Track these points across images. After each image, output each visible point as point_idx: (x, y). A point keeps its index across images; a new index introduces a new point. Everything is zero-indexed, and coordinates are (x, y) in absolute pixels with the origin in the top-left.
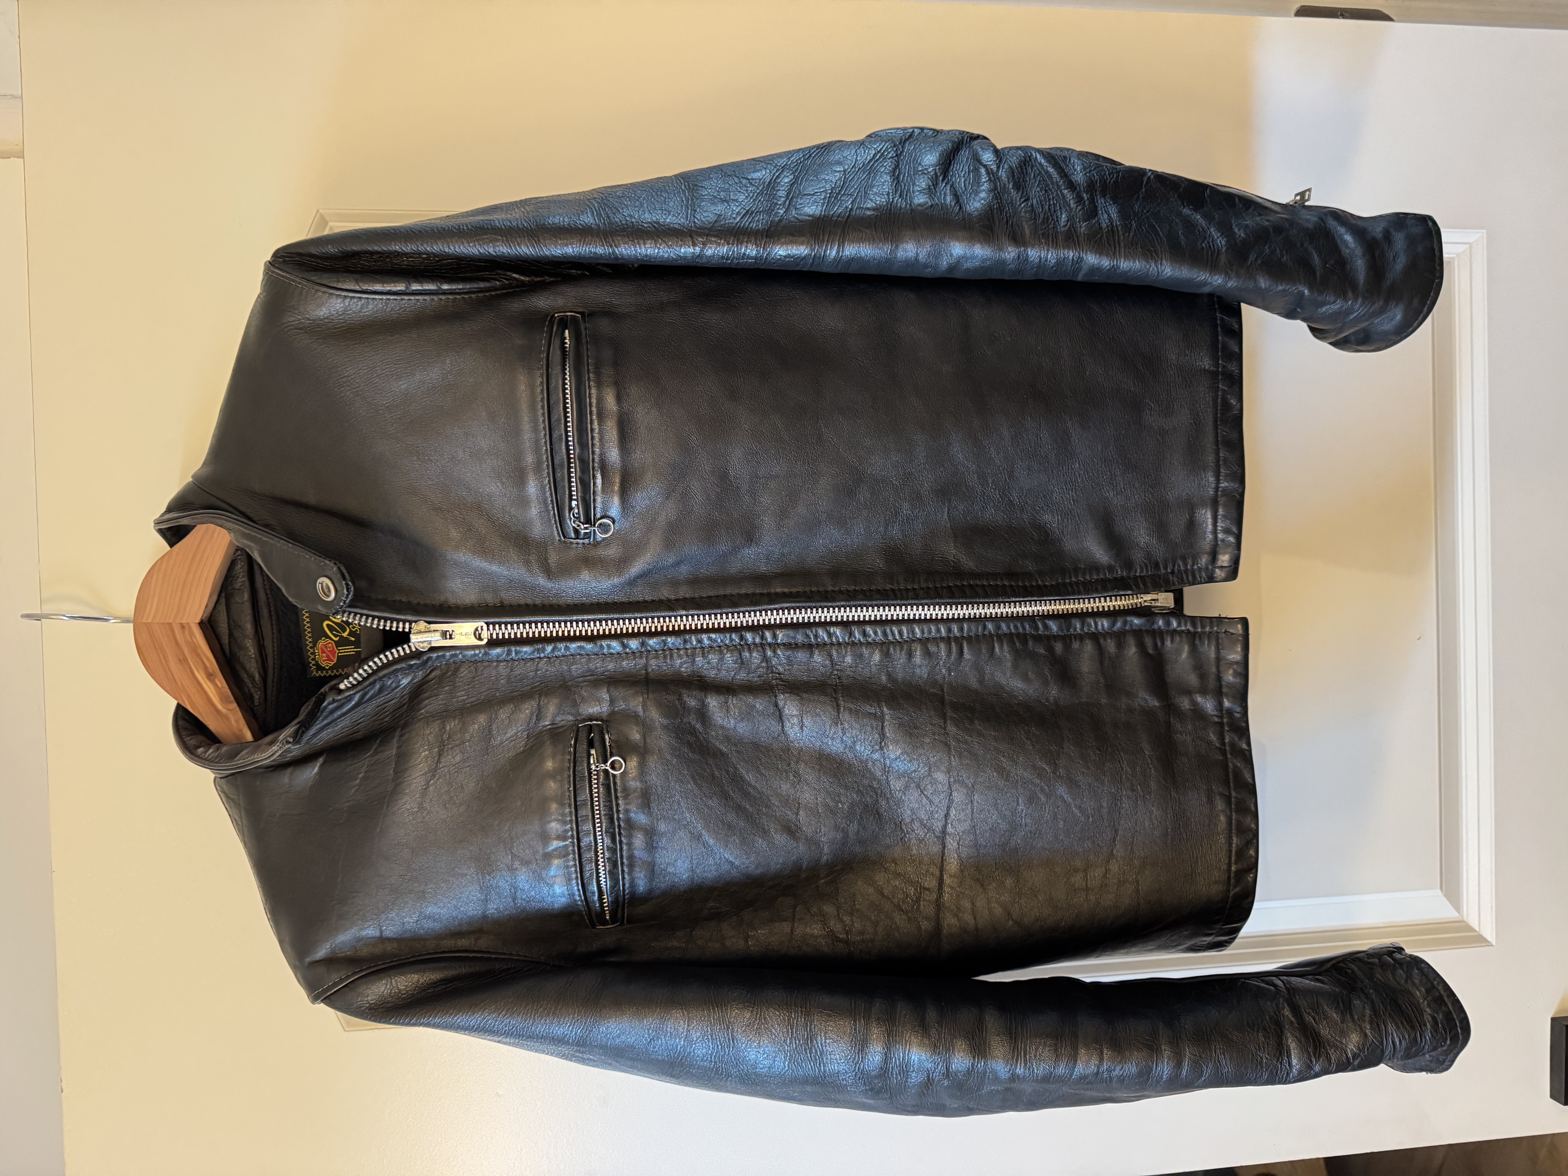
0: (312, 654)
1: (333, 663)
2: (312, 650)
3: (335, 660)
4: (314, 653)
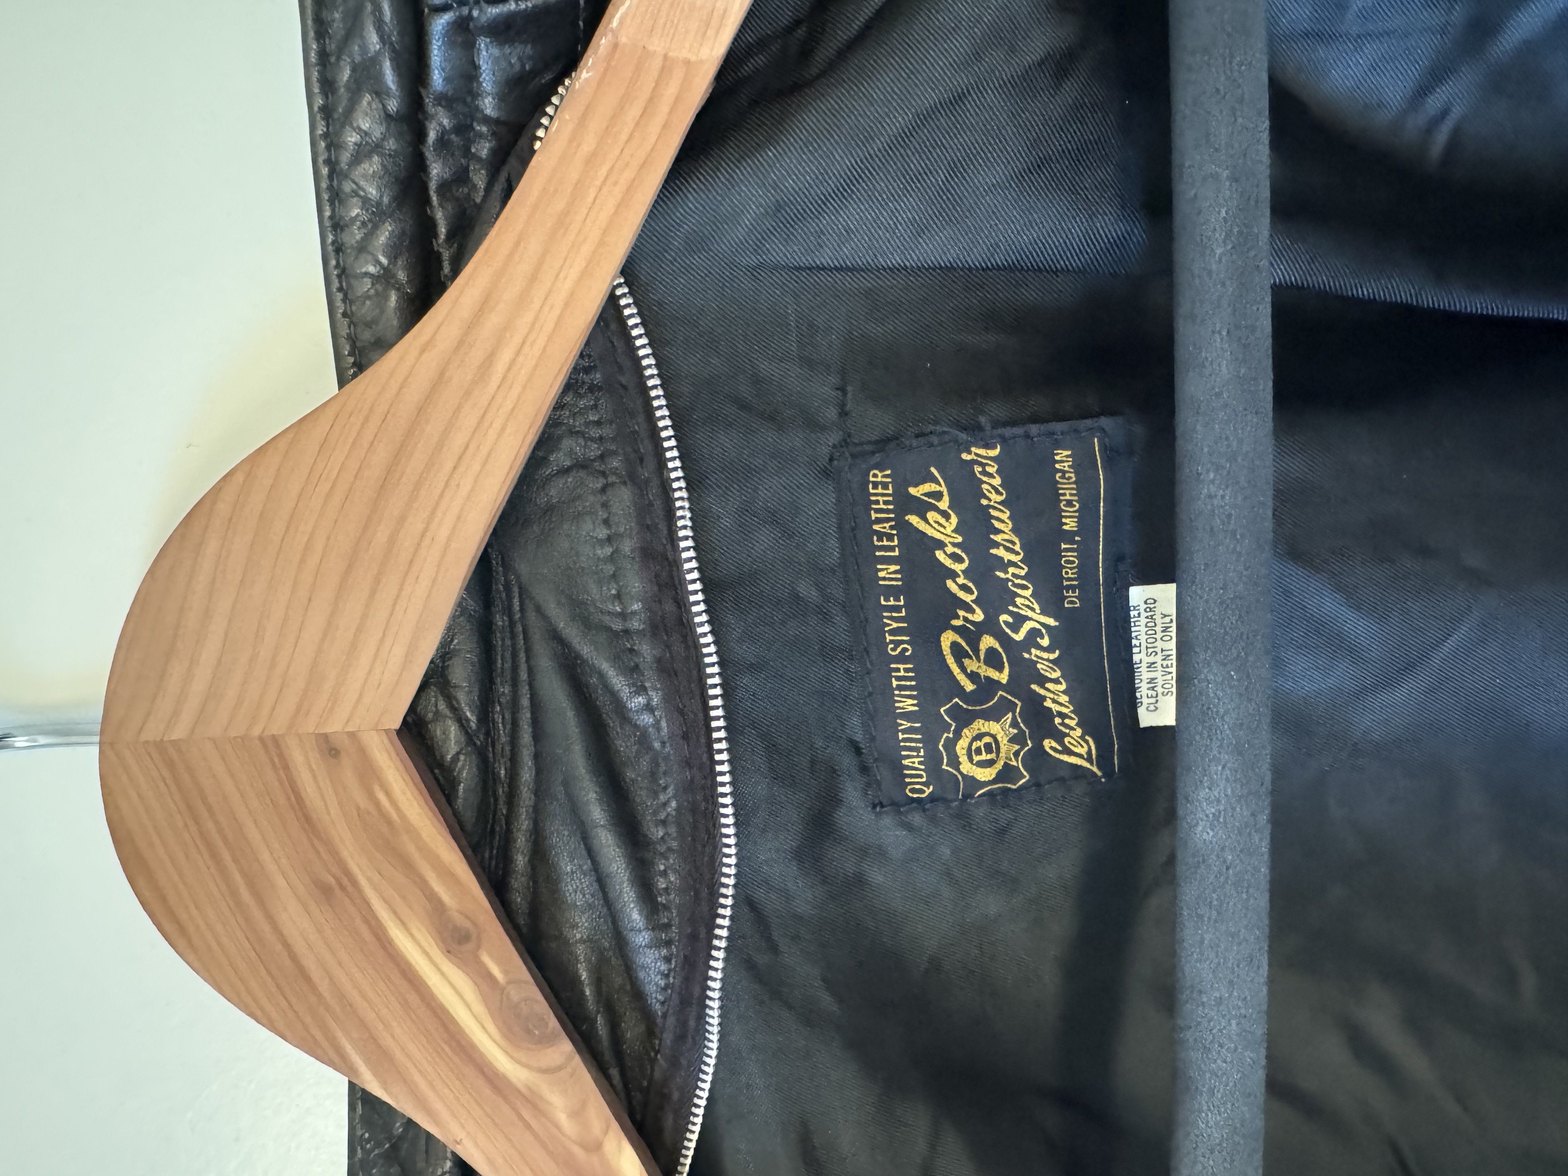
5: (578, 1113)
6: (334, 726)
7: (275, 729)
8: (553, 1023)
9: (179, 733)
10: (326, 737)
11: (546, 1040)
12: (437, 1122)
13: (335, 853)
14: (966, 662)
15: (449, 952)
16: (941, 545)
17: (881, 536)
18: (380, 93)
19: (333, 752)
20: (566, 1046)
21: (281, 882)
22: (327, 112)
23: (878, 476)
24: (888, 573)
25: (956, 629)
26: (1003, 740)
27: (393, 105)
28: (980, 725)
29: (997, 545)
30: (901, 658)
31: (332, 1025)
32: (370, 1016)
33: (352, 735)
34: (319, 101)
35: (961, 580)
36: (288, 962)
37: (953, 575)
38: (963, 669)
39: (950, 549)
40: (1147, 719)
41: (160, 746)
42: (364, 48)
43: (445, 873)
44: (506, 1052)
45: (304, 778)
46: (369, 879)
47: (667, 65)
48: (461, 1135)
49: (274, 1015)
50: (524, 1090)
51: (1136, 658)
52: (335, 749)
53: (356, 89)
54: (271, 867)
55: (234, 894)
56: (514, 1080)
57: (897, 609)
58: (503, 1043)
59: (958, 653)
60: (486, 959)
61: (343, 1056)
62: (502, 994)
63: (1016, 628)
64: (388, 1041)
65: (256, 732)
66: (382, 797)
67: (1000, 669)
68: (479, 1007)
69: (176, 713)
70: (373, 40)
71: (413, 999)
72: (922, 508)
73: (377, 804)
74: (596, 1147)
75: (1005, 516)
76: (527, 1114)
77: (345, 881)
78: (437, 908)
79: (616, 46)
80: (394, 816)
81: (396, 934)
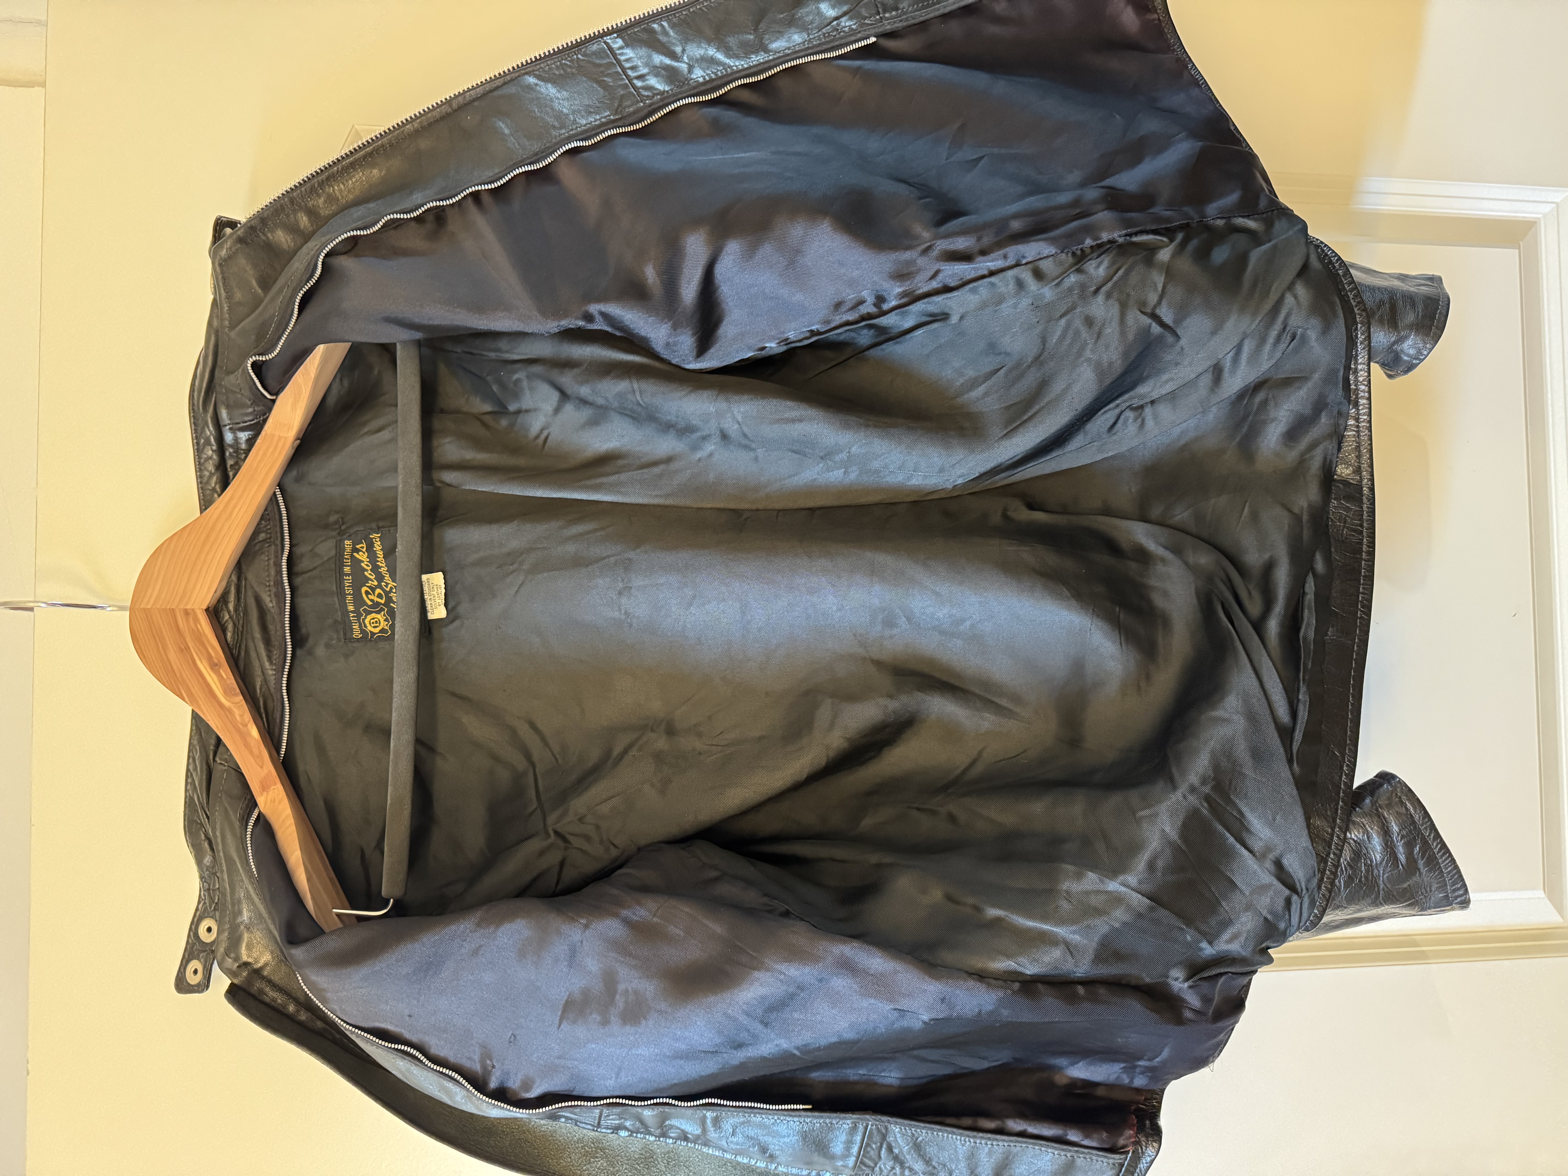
5: (241, 716)
6: (189, 607)
7: (173, 607)
8: (238, 690)
9: (149, 607)
10: (186, 609)
11: (236, 695)
12: (204, 714)
13: (185, 641)
14: (369, 596)
16: (363, 562)
17: (346, 559)
18: (211, 445)
20: (241, 697)
21: (170, 646)
22: (198, 450)
23: (347, 542)
24: (347, 569)
25: (367, 586)
26: (382, 621)
27: (214, 448)
28: (373, 615)
29: (378, 561)
30: (349, 594)
31: (180, 686)
32: (190, 684)
33: (193, 610)
34: (196, 447)
35: (369, 572)
36: (170, 667)
37: (367, 570)
38: (368, 598)
39: (366, 563)
40: (431, 616)
41: (144, 609)
42: (205, 435)
43: (213, 648)
45: (179, 620)
47: (280, 438)
48: (210, 718)
49: (165, 681)
51: (426, 597)
53: (205, 445)
54: (168, 642)
55: (158, 648)
57: (349, 580)
59: (367, 593)
60: (221, 671)
61: (181, 693)
63: (386, 586)
64: (193, 691)
65: (168, 607)
66: (199, 626)
67: (382, 599)
68: (218, 685)
69: (149, 601)
70: (208, 433)
71: (201, 680)
72: (358, 551)
73: (198, 629)
74: (246, 726)
75: (381, 553)
78: (210, 658)
79: (266, 434)
80: (201, 631)
81: (198, 662)
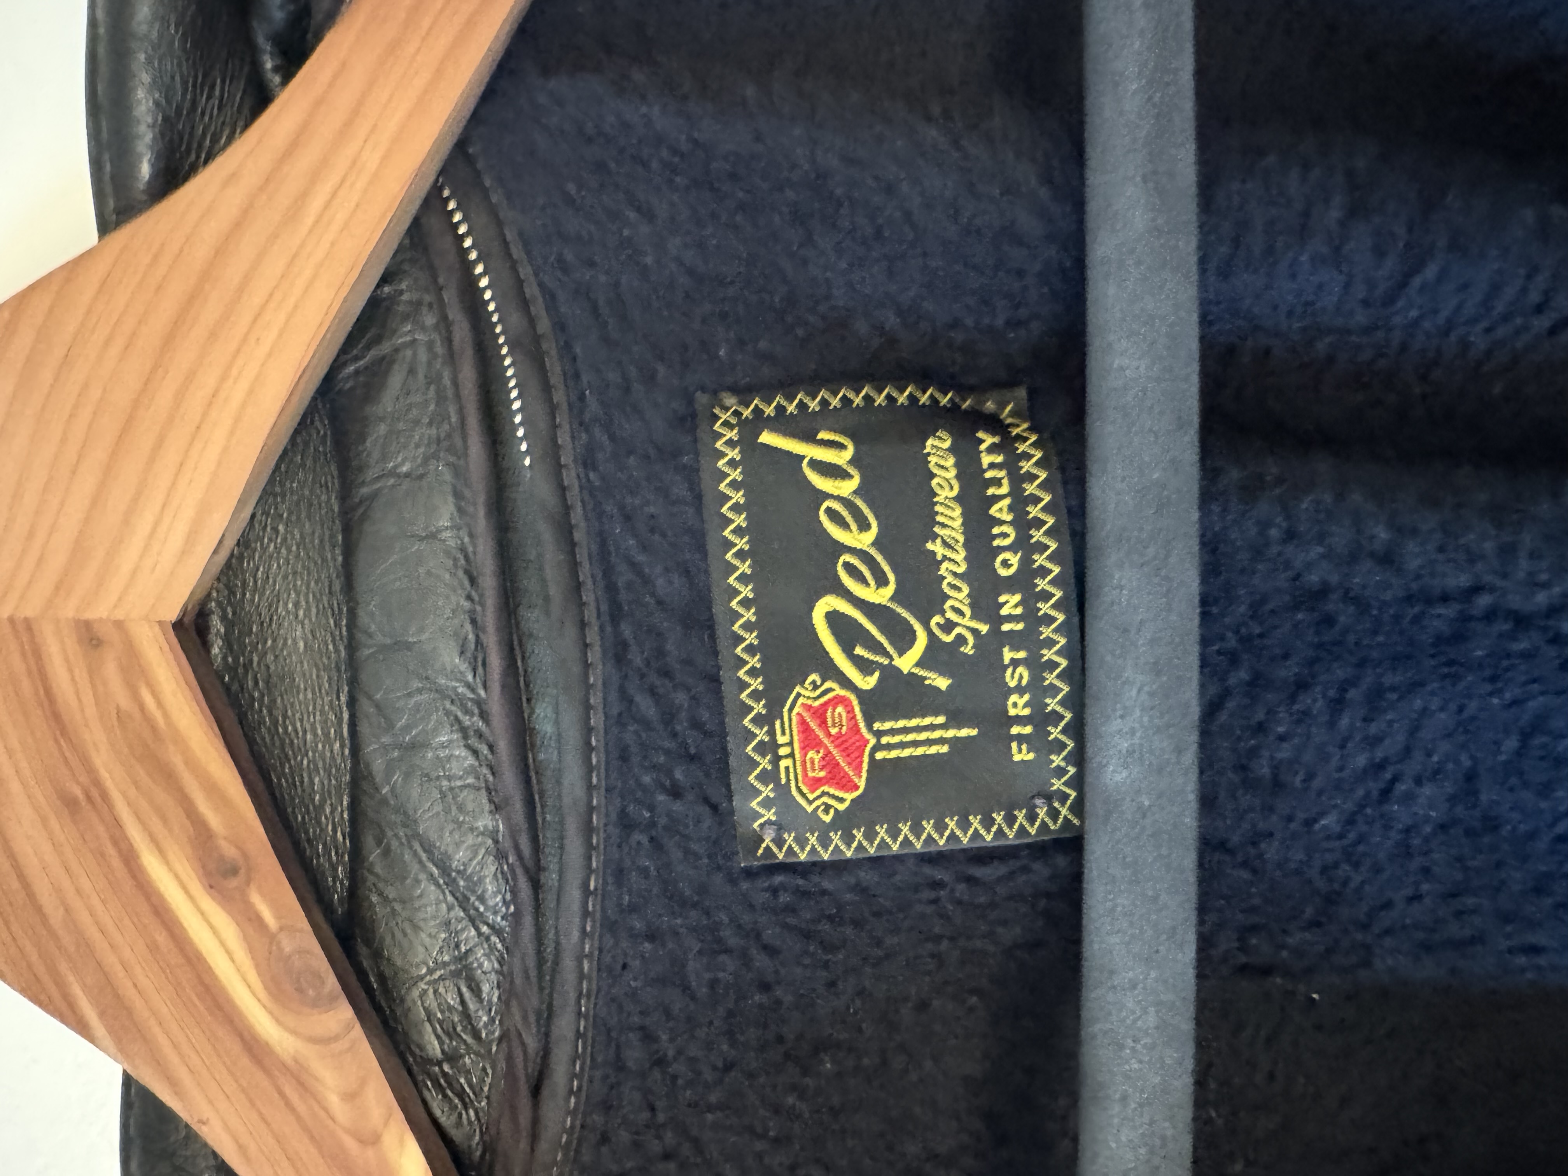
0: (762, 748)
1: (849, 797)
2: (761, 734)
3: (862, 784)
4: (770, 747)
15: (211, 887)
19: (94, 642)
44: (271, 1013)
46: (124, 794)
50: (290, 1062)
52: (98, 639)
56: (278, 1049)
58: (269, 1004)
62: (271, 943)
76: (289, 1091)
77: (95, 793)
